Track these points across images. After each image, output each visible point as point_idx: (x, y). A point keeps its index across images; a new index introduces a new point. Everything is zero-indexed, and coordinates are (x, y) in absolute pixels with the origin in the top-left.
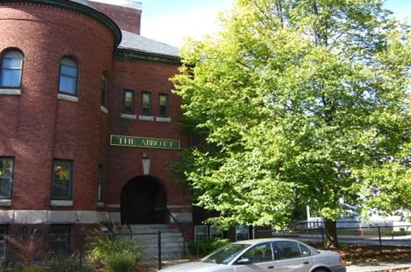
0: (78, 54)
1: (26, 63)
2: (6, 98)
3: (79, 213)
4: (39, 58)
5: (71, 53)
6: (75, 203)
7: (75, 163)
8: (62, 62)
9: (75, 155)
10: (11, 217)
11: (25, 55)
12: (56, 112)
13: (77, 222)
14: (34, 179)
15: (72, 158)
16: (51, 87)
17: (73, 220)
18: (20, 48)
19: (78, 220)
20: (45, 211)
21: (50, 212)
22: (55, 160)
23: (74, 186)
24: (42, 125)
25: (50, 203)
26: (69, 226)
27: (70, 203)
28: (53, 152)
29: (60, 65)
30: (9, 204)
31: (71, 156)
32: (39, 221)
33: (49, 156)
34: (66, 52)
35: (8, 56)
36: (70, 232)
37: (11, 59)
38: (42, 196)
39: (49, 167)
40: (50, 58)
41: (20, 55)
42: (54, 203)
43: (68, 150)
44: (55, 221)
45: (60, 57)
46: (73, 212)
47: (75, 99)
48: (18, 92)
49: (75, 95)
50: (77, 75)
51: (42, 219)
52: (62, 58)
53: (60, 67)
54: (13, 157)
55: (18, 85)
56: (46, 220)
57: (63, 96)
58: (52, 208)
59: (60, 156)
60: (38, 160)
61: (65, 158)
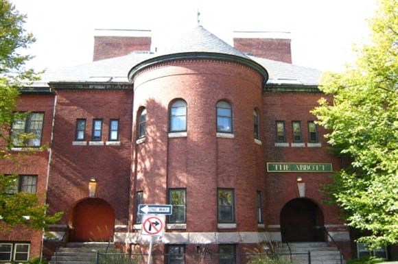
0: (230, 98)
1: (189, 110)
2: (176, 140)
3: (242, 234)
4: (199, 105)
5: (224, 97)
6: (238, 225)
7: (236, 191)
8: (219, 105)
9: (236, 184)
10: (186, 239)
11: (188, 103)
12: (217, 150)
13: (240, 242)
14: (203, 206)
15: (233, 187)
16: (211, 128)
17: (236, 241)
18: (183, 98)
19: (241, 240)
20: (214, 233)
21: (217, 234)
22: (219, 189)
23: (236, 211)
24: (206, 161)
25: (217, 226)
26: (235, 245)
27: (234, 226)
28: (217, 182)
29: (217, 108)
30: (185, 227)
31: (231, 185)
32: (208, 242)
33: (214, 186)
34: (220, 97)
35: (175, 105)
36: (235, 252)
37: (176, 108)
38: (211, 220)
39: (214, 195)
40: (207, 104)
41: (184, 104)
42: (220, 226)
43: (229, 180)
44: (222, 241)
45: (215, 102)
46: (236, 233)
47: (231, 136)
48: (184, 134)
49: (232, 133)
50: (232, 115)
51: (211, 240)
52: (218, 102)
53: (216, 110)
54: (185, 189)
55: (185, 129)
56: (214, 241)
57: (221, 134)
58: (219, 230)
59: (222, 185)
60: (205, 190)
61: (227, 187)
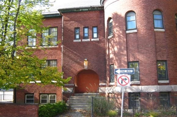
0: (161, 8)
1: (137, 17)
2: (131, 34)
3: (173, 86)
4: (143, 14)
5: (157, 8)
6: (170, 81)
7: (168, 62)
8: (154, 13)
9: (167, 57)
10: (141, 89)
11: (136, 13)
12: (155, 39)
13: (172, 91)
14: (149, 71)
15: (166, 59)
16: (150, 26)
17: (170, 90)
18: (133, 10)
19: (173, 90)
20: (156, 86)
21: (158, 86)
22: (157, 61)
23: (168, 73)
24: (149, 45)
25: (158, 82)
26: (169, 93)
27: (168, 82)
28: (156, 57)
29: (153, 15)
30: (139, 83)
31: (165, 59)
32: (153, 91)
33: (155, 59)
34: (155, 8)
35: (128, 15)
36: (169, 96)
37: (130, 16)
38: (154, 79)
39: (155, 64)
40: (148, 13)
41: (134, 14)
42: (160, 82)
43: (163, 56)
44: (161, 90)
45: (152, 11)
46: (170, 86)
47: (163, 30)
48: (136, 31)
49: (163, 28)
50: (162, 18)
51: (155, 90)
53: (153, 16)
54: (138, 62)
55: (135, 28)
56: (157, 90)
57: (157, 30)
58: (159, 84)
59: (159, 59)
60: (149, 62)
61: (162, 60)
